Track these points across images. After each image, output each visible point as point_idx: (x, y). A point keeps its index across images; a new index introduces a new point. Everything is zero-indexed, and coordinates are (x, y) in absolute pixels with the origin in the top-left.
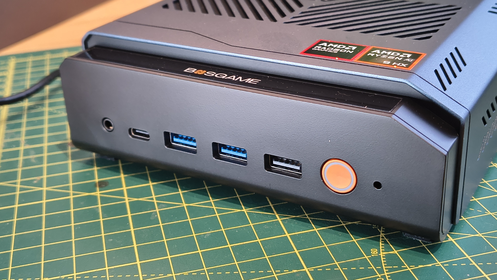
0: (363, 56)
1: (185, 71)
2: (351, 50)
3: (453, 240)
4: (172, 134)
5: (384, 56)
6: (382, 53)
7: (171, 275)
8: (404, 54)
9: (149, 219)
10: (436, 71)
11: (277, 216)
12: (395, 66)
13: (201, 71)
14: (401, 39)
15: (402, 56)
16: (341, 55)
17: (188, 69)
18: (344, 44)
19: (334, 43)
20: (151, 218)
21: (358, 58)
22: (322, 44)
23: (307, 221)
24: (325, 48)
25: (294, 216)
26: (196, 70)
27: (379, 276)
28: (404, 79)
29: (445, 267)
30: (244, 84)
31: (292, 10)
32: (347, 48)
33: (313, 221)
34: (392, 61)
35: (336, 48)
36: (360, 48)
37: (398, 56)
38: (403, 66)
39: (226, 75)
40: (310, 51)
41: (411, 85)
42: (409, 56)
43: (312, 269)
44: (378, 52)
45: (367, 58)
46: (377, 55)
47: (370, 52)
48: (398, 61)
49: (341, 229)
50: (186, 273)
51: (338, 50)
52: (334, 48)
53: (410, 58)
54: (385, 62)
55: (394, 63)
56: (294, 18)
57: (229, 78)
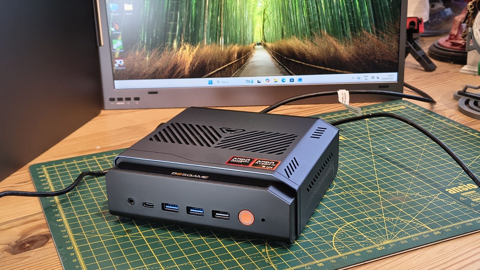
0: (253, 164)
1: (172, 174)
2: (248, 161)
3: (297, 243)
4: (165, 203)
5: (263, 164)
6: (262, 162)
7: (175, 266)
8: (271, 162)
9: (158, 245)
10: (285, 170)
11: (218, 239)
12: (268, 168)
13: (180, 173)
14: (270, 154)
15: (270, 163)
16: (243, 163)
17: (173, 173)
18: (244, 158)
19: (240, 158)
20: (159, 245)
21: (251, 165)
22: (235, 158)
23: (232, 240)
24: (236, 160)
25: (226, 239)
26: (177, 173)
27: (266, 259)
28: (271, 174)
29: (294, 254)
30: (201, 178)
31: (217, 140)
32: (246, 160)
33: (235, 240)
34: (266, 166)
35: (241, 160)
36: (252, 160)
37: (269, 163)
38: (271, 168)
39: (192, 175)
40: (230, 162)
41: (275, 176)
42: (273, 163)
43: (237, 259)
44: (260, 161)
45: (255, 165)
46: (260, 163)
47: (256, 162)
48: (268, 166)
49: (248, 243)
50: (182, 265)
51: (242, 161)
52: (240, 160)
53: (274, 164)
54: (263, 166)
55: (267, 167)
56: (219, 144)
57: (194, 176)
